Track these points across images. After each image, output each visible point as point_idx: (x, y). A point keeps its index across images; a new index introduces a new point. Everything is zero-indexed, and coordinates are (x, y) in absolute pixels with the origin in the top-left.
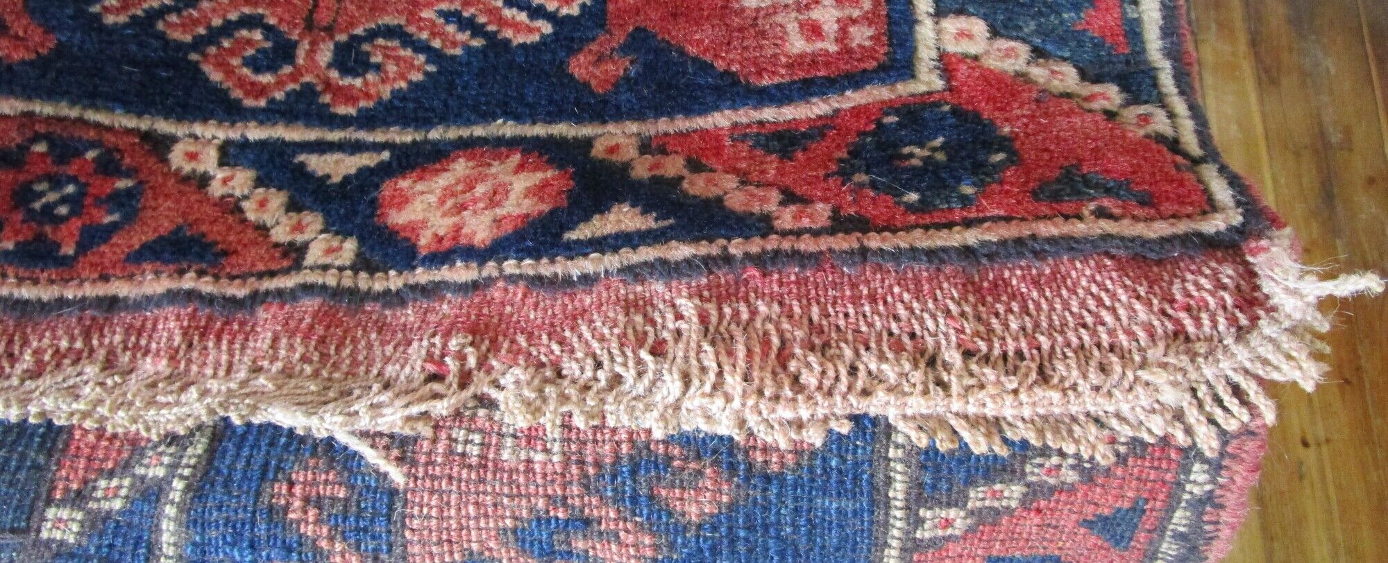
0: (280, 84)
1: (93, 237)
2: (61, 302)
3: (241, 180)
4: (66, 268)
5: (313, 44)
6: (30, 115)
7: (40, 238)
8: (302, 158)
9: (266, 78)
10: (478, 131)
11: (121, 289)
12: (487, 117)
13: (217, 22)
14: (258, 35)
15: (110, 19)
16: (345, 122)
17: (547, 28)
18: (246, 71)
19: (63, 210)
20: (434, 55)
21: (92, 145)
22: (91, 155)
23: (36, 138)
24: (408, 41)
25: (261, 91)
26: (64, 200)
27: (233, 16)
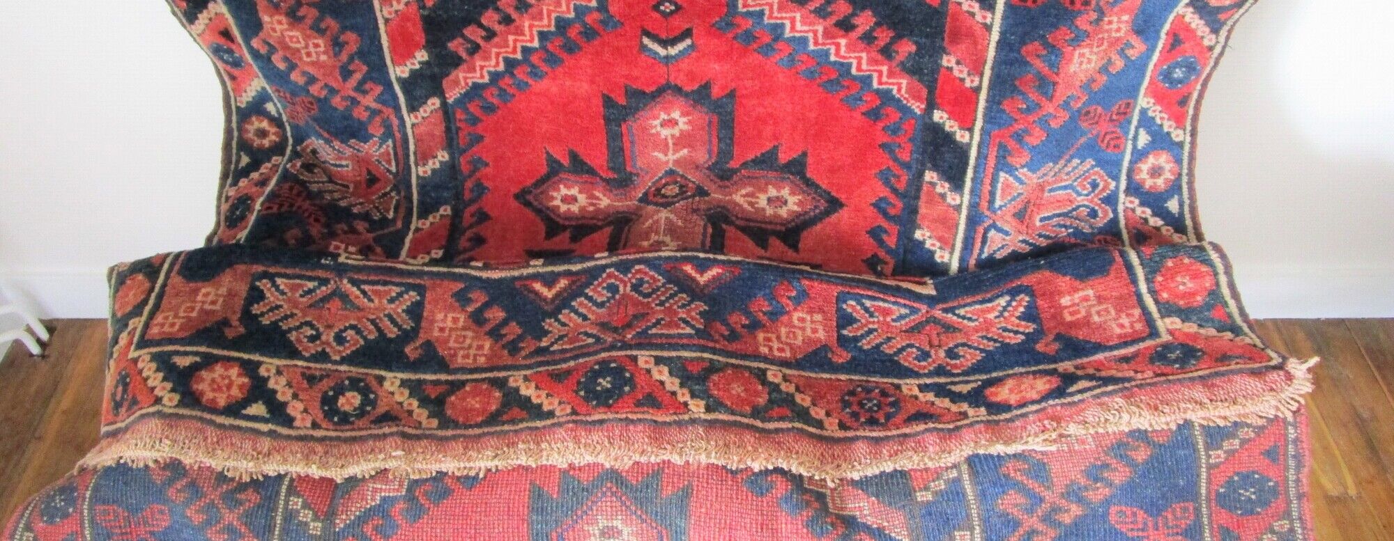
0: (930, 364)
1: (888, 417)
2: (887, 438)
3: (930, 396)
4: (885, 426)
5: (936, 351)
6: (851, 380)
7: (872, 417)
8: (949, 387)
9: (923, 363)
10: (1011, 372)
11: (907, 430)
12: (1012, 367)
13: (899, 346)
14: (914, 350)
15: (866, 347)
16: (958, 375)
17: (1023, 337)
18: (916, 362)
19: (875, 408)
20: (982, 351)
21: (877, 388)
22: (877, 391)
23: (858, 386)
24: (970, 347)
25: (925, 367)
26: (874, 405)
27: (904, 344)
